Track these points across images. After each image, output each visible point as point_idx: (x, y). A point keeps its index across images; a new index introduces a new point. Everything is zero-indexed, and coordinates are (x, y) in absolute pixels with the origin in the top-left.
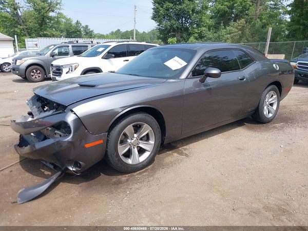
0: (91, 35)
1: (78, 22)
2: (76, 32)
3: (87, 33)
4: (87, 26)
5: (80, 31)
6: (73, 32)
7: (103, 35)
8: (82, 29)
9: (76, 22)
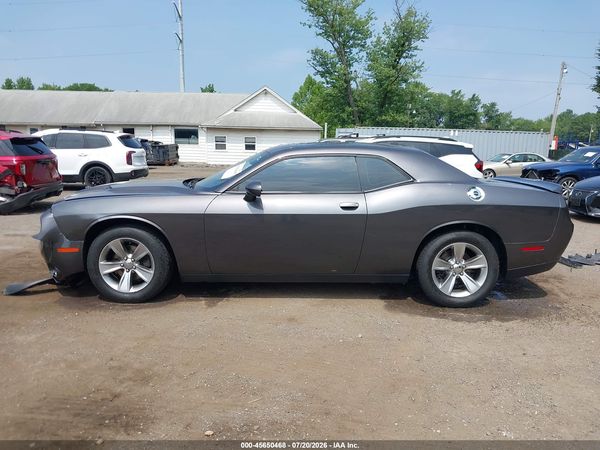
0: (498, 122)
1: (474, 99)
2: (467, 116)
3: (491, 118)
4: (493, 105)
5: (475, 114)
6: (462, 116)
7: (530, 123)
8: (481, 110)
9: (471, 97)
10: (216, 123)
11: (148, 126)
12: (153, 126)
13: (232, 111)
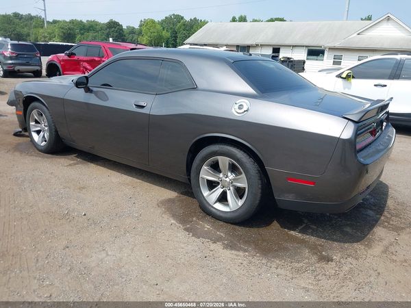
10: (337, 45)
11: (290, 46)
12: (293, 46)
13: (355, 35)
